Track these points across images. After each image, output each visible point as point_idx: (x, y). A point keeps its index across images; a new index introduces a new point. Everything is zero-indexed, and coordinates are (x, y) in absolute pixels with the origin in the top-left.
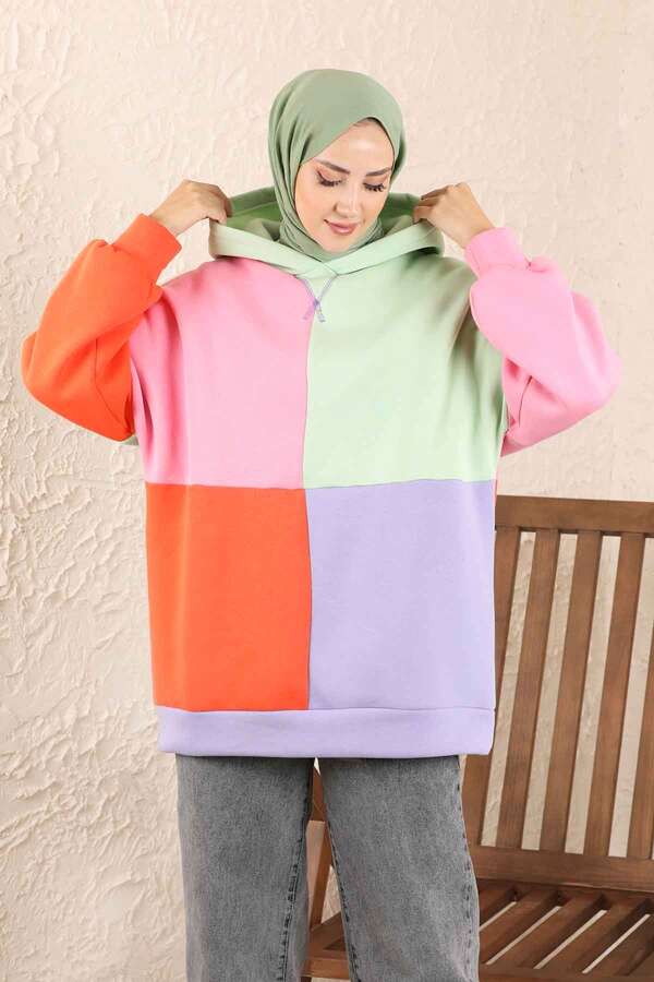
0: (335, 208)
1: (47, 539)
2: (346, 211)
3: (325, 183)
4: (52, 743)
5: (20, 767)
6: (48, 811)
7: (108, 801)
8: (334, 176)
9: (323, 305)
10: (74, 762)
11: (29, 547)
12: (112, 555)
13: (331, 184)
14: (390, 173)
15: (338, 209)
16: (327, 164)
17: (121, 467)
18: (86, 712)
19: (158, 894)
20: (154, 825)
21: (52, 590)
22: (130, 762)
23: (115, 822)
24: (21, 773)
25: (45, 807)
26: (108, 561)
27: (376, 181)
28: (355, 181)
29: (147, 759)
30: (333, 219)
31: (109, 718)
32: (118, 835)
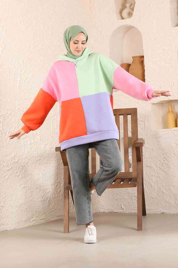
0: (77, 48)
1: (8, 121)
2: (79, 48)
3: (75, 43)
4: (11, 160)
5: (6, 164)
6: (11, 173)
7: (20, 171)
8: (77, 42)
9: (77, 65)
10: (14, 164)
11: (5, 122)
12: (17, 124)
13: (76, 43)
14: (85, 41)
15: (78, 48)
16: (75, 40)
17: (18, 108)
18: (16, 154)
19: (29, 190)
20: (27, 176)
21: (9, 131)
22: (23, 164)
23: (21, 175)
24: (6, 165)
25: (10, 172)
26: (17, 126)
27: (84, 42)
28: (80, 43)
29: (25, 163)
30: (77, 50)
31: (19, 155)
32: (22, 178)
